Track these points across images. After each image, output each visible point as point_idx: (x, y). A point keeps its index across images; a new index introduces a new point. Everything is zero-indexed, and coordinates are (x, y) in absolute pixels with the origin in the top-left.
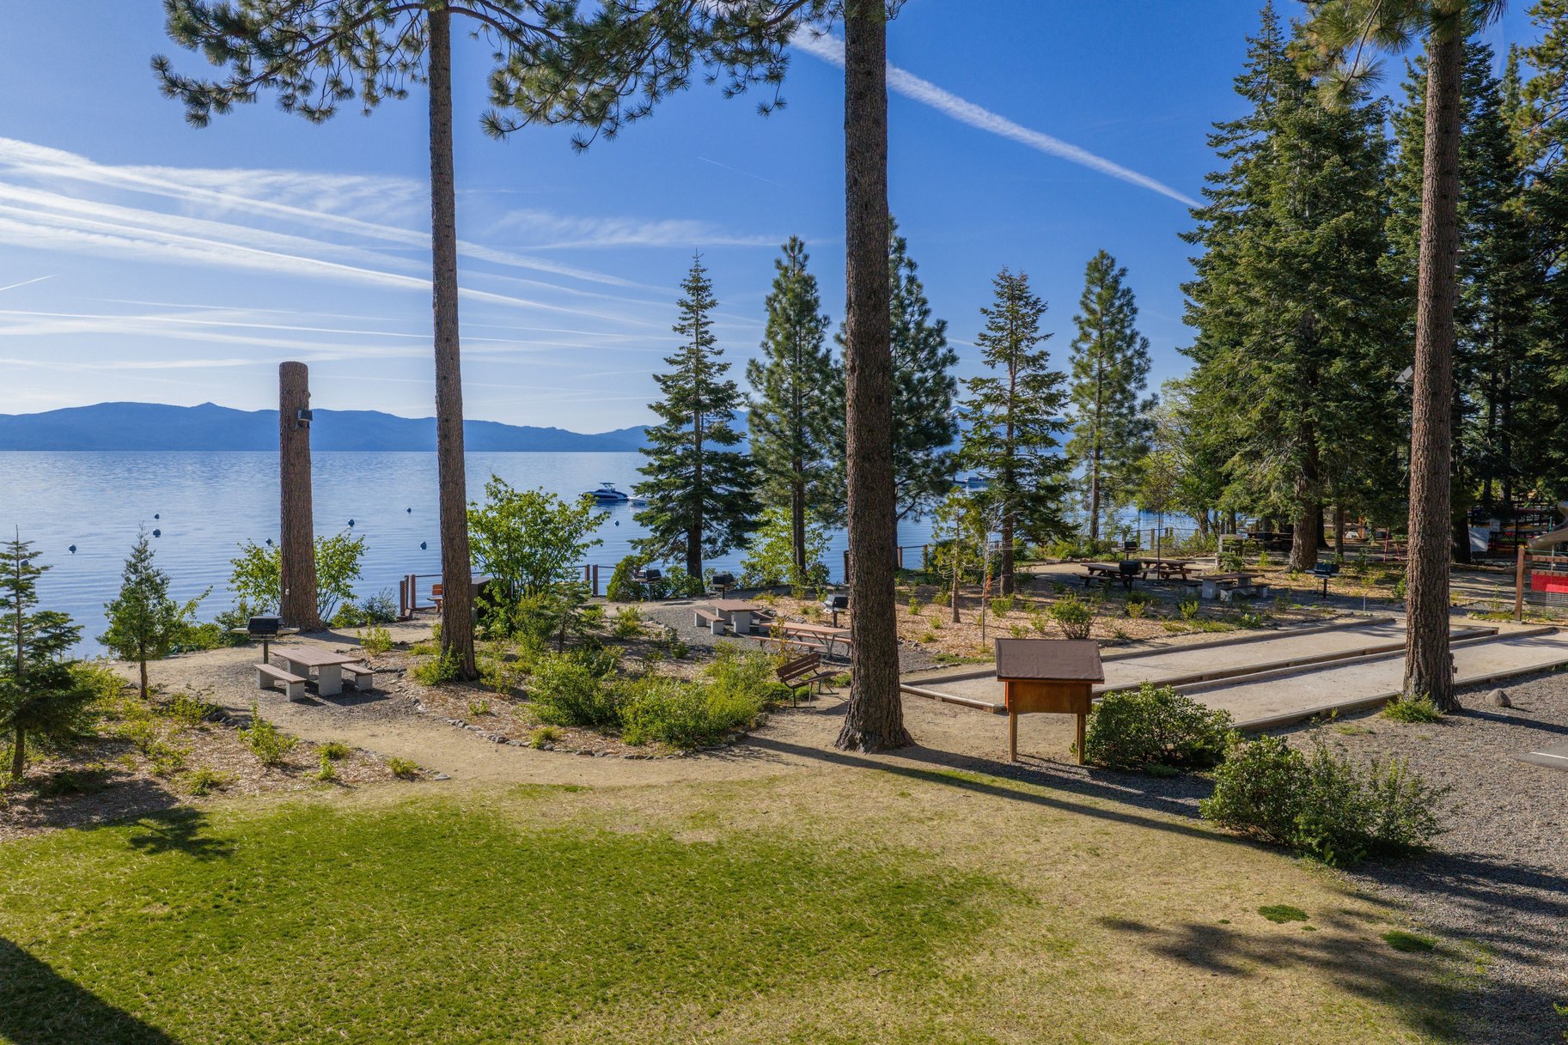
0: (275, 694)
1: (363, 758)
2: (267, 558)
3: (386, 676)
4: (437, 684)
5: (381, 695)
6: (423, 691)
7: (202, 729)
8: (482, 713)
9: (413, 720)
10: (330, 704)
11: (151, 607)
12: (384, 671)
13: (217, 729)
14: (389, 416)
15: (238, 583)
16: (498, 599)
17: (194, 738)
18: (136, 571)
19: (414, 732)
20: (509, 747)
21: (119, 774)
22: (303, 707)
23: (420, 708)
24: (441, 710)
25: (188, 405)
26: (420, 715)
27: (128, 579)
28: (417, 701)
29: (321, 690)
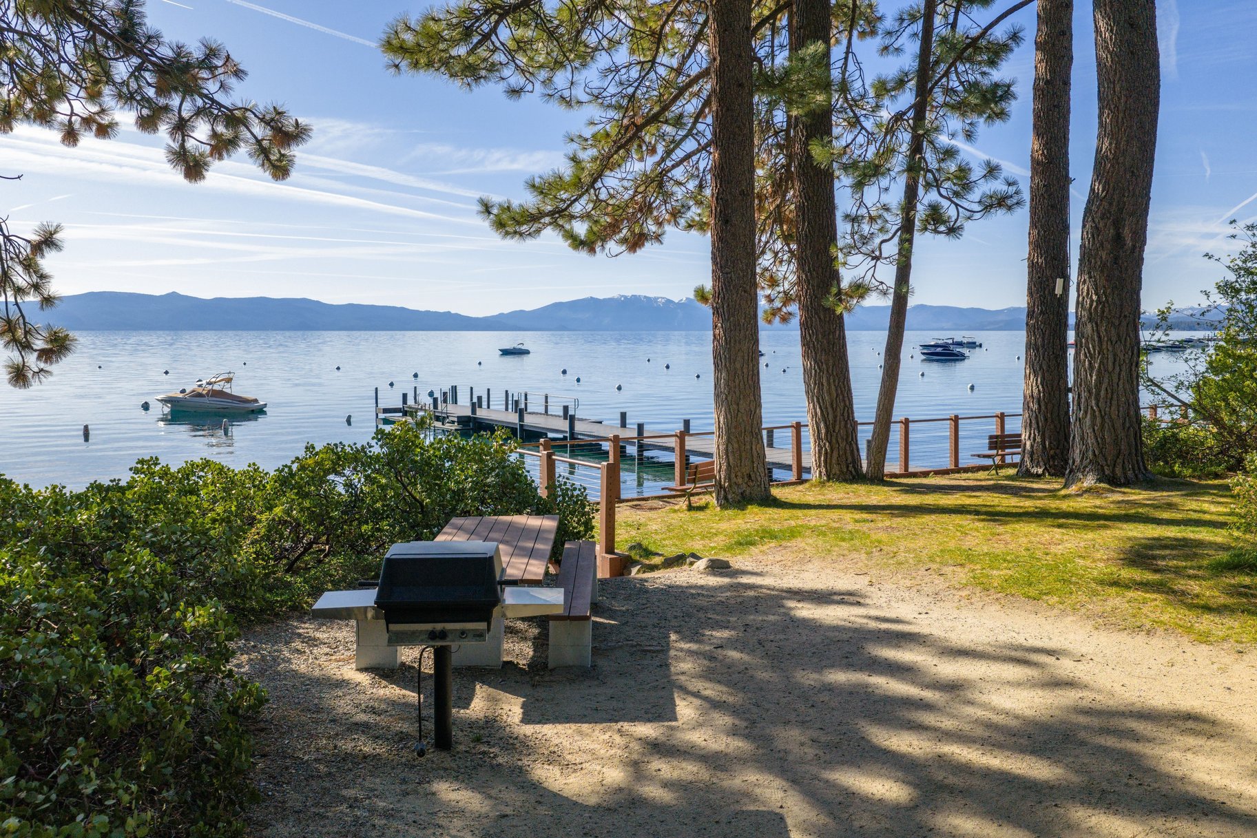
14: (318, 302)
25: (157, 294)
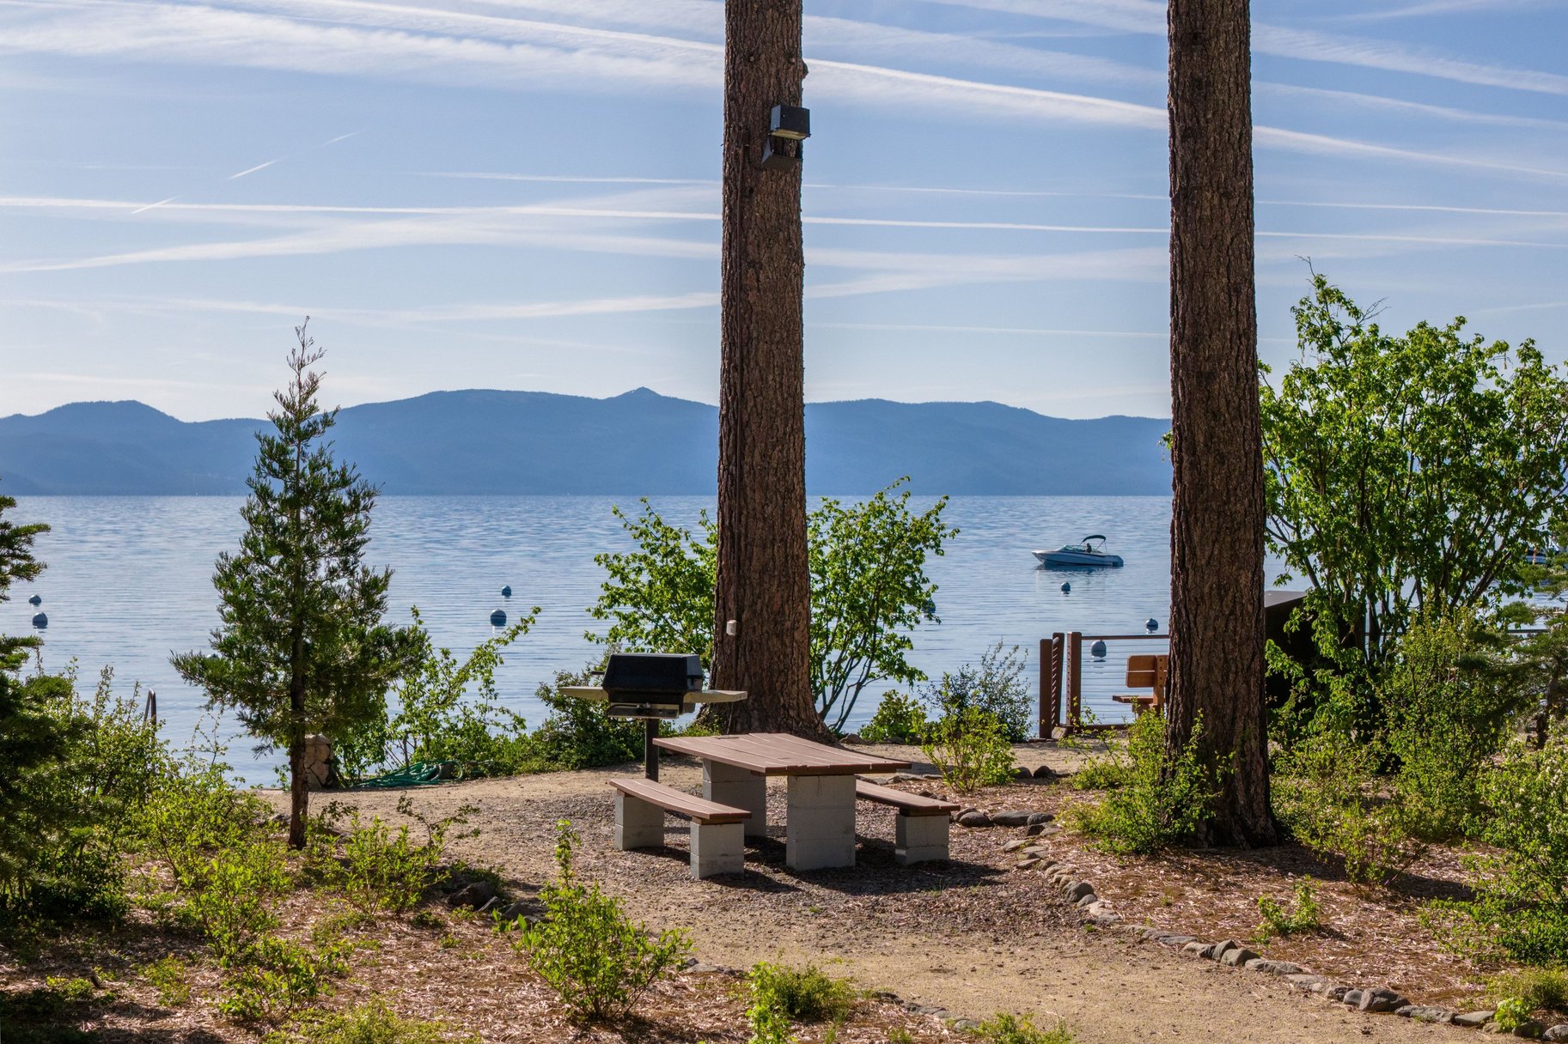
0: (659, 863)
1: (899, 1022)
2: (690, 555)
3: (992, 835)
4: (1150, 849)
5: (974, 875)
6: (1102, 869)
7: (421, 923)
8: (1302, 930)
9: (1072, 940)
10: (815, 890)
11: (322, 573)
12: (984, 822)
13: (460, 924)
15: (614, 621)
16: (1326, 649)
17: (391, 941)
18: (286, 468)
19: (1073, 969)
20: (1413, 1025)
21: (130, 1010)
22: (734, 894)
23: (1094, 909)
24: (1161, 917)
26: (1094, 928)
27: (264, 494)
28: (1084, 890)
29: (792, 858)
